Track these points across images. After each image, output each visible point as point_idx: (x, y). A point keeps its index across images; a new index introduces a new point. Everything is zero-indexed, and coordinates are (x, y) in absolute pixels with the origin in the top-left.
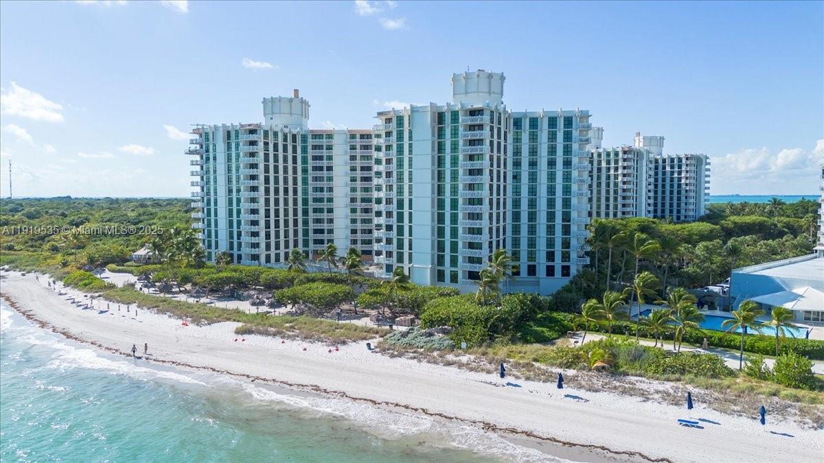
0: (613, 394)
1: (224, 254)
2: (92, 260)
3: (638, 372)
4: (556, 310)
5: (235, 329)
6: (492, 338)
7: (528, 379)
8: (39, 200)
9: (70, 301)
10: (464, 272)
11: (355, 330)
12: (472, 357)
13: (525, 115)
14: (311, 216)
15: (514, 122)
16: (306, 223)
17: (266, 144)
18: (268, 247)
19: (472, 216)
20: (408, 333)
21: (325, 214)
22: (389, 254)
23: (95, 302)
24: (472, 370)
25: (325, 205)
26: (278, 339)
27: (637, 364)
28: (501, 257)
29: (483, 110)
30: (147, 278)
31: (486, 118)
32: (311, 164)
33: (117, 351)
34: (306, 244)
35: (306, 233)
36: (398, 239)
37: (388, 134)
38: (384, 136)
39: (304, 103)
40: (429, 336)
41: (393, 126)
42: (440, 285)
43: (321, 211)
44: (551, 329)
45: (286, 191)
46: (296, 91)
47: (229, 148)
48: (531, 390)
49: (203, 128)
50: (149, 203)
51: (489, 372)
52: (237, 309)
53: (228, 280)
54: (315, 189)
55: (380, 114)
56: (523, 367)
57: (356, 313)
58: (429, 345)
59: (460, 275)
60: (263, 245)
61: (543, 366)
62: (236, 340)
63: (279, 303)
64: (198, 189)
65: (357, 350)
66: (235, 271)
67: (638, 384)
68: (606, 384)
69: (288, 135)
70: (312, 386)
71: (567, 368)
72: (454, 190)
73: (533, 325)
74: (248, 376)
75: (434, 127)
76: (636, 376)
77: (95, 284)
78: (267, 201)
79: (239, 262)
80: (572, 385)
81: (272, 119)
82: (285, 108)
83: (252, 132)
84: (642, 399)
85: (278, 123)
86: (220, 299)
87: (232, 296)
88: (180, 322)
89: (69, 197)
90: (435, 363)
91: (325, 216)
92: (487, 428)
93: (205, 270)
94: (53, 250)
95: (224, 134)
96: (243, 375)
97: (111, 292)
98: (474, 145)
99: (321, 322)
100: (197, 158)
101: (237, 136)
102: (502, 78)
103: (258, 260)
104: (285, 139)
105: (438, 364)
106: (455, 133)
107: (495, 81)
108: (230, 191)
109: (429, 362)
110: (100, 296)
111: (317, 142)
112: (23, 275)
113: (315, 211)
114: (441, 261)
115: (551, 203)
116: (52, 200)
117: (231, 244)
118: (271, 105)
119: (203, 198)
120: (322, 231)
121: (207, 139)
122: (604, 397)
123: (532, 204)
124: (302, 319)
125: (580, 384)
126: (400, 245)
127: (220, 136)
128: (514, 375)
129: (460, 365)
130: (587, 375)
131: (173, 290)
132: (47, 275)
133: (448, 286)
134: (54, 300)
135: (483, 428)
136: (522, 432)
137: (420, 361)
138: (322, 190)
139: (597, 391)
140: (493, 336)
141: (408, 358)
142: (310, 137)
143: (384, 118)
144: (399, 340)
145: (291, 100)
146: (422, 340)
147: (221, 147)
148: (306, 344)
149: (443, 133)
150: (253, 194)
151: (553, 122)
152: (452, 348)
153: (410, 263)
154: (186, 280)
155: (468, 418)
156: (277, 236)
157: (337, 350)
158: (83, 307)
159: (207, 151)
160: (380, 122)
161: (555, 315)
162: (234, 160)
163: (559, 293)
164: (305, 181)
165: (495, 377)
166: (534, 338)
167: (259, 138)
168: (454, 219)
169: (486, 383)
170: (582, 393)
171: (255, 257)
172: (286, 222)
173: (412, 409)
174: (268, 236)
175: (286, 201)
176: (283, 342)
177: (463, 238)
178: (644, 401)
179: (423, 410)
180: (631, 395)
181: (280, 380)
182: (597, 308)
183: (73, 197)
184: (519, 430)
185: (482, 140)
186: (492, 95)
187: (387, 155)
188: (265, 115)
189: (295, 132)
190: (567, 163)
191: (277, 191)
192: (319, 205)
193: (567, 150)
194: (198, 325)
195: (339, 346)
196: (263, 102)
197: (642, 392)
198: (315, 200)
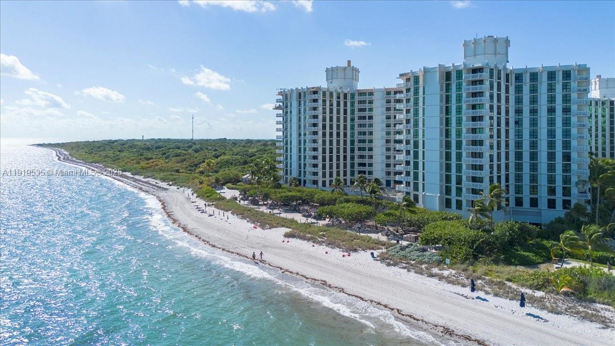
0: (573, 318)
1: (295, 179)
2: (217, 180)
3: (606, 300)
4: (548, 238)
5: (284, 233)
6: (476, 258)
7: (496, 295)
8: (207, 140)
9: (196, 207)
10: (467, 201)
11: (368, 241)
12: (454, 272)
13: (526, 70)
14: (357, 153)
15: (516, 77)
16: (352, 158)
17: (324, 101)
18: (324, 175)
19: (475, 155)
20: (407, 247)
21: (367, 151)
22: (408, 184)
23: (208, 208)
24: (449, 282)
25: (367, 145)
26: (311, 244)
27: (606, 294)
28: (496, 190)
29: (483, 68)
30: (245, 193)
31: (485, 75)
32: (357, 114)
33: (208, 242)
34: (352, 174)
35: (352, 166)
36: (414, 172)
37: (408, 90)
38: (405, 92)
39: (356, 71)
40: (423, 252)
41: (411, 84)
42: (448, 211)
43: (364, 149)
44: (537, 254)
45: (338, 134)
46: (349, 62)
47: (300, 104)
48: (497, 304)
49: (284, 91)
50: (269, 143)
51: (464, 286)
52: (293, 219)
53: (293, 198)
54: (360, 133)
55: (401, 75)
56: (496, 285)
57: (377, 229)
58: (420, 258)
59: (464, 203)
60: (320, 174)
61: (514, 286)
62: (283, 241)
63: (319, 217)
64: (281, 134)
65: (364, 257)
66: (300, 191)
67: (602, 312)
68: (570, 308)
69: (341, 94)
70: (322, 281)
71: (536, 290)
72: (459, 133)
73: (519, 249)
74: (281, 269)
75: (442, 84)
76: (603, 304)
77: (214, 196)
78: (324, 142)
79: (304, 185)
80: (536, 305)
81: (331, 83)
82: (341, 74)
83: (315, 93)
84: (602, 326)
85: (336, 86)
86: (286, 211)
87: (295, 210)
88: (253, 225)
89: (225, 139)
90: (421, 274)
91: (367, 153)
92: (445, 332)
93: (280, 190)
94: (201, 173)
95: (297, 95)
96: (278, 268)
97: (221, 203)
98: (476, 97)
99: (346, 233)
100: (281, 112)
101: (305, 96)
102: (507, 42)
103: (317, 184)
104: (339, 98)
105: (423, 274)
106: (459, 87)
107: (501, 45)
108: (300, 135)
109: (416, 272)
110: (212, 205)
111: (362, 98)
112: (178, 188)
113: (360, 149)
114: (448, 191)
115: (551, 145)
116: (214, 140)
117: (300, 172)
118: (331, 73)
119: (283, 139)
120: (364, 165)
121: (287, 99)
122: (564, 321)
123: (534, 145)
124: (332, 229)
125: (544, 305)
126: (416, 177)
127: (295, 96)
128: (484, 291)
129: (441, 278)
130: (554, 298)
131: (260, 203)
132: (190, 189)
133: (453, 211)
134: (188, 206)
135: (442, 332)
136: (475, 341)
137: (409, 271)
138: (364, 133)
139: (558, 313)
140: (478, 255)
141: (400, 268)
142: (357, 94)
143: (405, 78)
144: (398, 252)
145: (345, 69)
146: (416, 254)
147: (295, 104)
148: (328, 249)
149: (450, 88)
150: (314, 137)
151: (552, 75)
152: (440, 263)
153: (423, 191)
154: (266, 197)
155: (433, 322)
156: (331, 167)
157: (349, 255)
158: (201, 212)
159: (287, 107)
160: (402, 81)
161: (545, 242)
162: (302, 113)
163: (552, 223)
164: (352, 127)
165: (467, 291)
166: (518, 261)
167: (320, 97)
168: (459, 157)
169: (459, 294)
170: (543, 314)
171: (315, 182)
172: (338, 157)
173: (390, 308)
174: (324, 167)
175: (338, 142)
176: (313, 246)
177: (466, 173)
178: (603, 328)
179: (398, 310)
180: (591, 321)
181: (301, 274)
182: (574, 239)
183: (227, 139)
184: (473, 338)
185: (483, 92)
186: (497, 56)
187: (407, 106)
188: (327, 80)
189: (346, 91)
190: (567, 110)
191: (331, 134)
192: (362, 145)
193: (566, 99)
194: (263, 228)
195: (351, 252)
196: (326, 71)
197: (603, 319)
198: (360, 141)
